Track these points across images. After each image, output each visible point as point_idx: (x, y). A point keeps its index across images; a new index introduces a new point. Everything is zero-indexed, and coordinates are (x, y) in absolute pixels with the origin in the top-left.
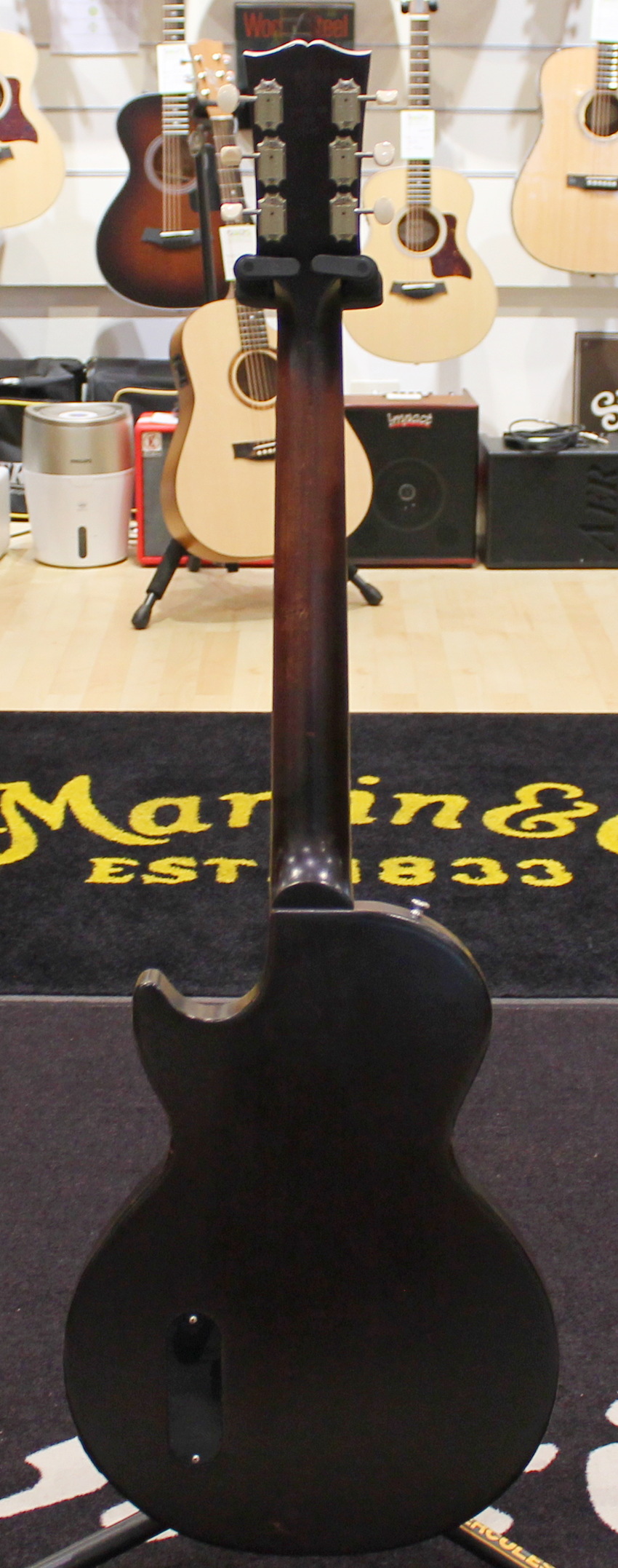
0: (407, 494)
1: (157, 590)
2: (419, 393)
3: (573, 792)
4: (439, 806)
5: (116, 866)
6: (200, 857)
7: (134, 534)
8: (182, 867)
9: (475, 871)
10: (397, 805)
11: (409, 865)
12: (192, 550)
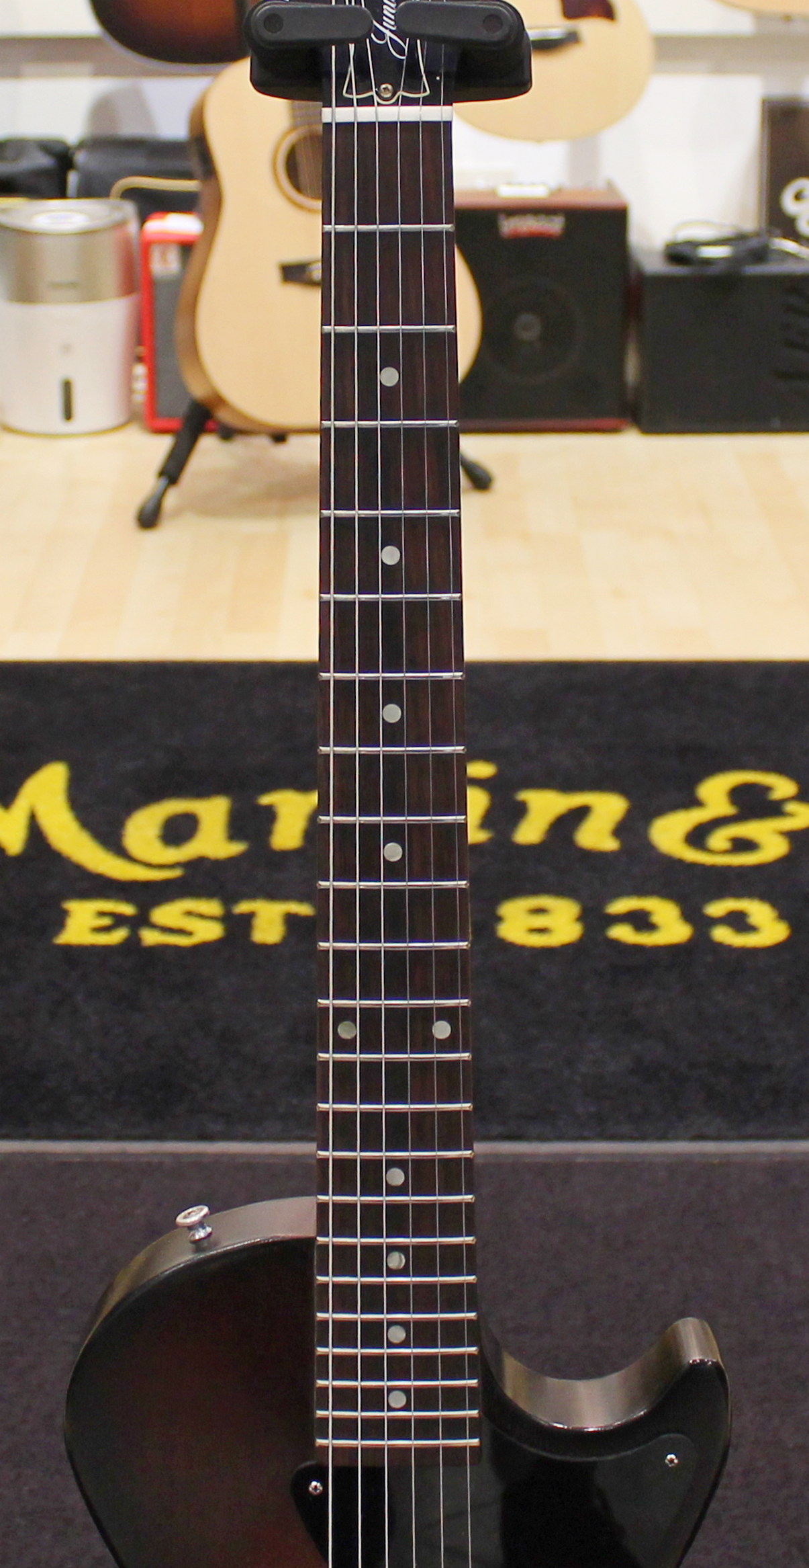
0: (528, 328)
1: (172, 472)
2: (544, 184)
3: (782, 787)
4: (582, 813)
5: (102, 914)
6: (229, 900)
7: (141, 386)
8: (202, 916)
9: (641, 921)
10: (521, 811)
11: (540, 911)
12: (223, 415)
